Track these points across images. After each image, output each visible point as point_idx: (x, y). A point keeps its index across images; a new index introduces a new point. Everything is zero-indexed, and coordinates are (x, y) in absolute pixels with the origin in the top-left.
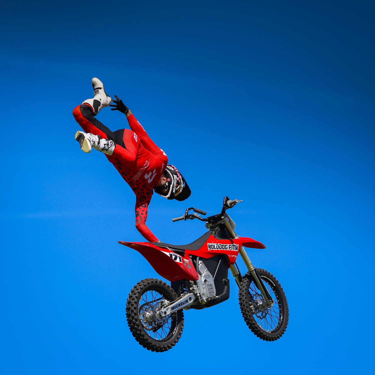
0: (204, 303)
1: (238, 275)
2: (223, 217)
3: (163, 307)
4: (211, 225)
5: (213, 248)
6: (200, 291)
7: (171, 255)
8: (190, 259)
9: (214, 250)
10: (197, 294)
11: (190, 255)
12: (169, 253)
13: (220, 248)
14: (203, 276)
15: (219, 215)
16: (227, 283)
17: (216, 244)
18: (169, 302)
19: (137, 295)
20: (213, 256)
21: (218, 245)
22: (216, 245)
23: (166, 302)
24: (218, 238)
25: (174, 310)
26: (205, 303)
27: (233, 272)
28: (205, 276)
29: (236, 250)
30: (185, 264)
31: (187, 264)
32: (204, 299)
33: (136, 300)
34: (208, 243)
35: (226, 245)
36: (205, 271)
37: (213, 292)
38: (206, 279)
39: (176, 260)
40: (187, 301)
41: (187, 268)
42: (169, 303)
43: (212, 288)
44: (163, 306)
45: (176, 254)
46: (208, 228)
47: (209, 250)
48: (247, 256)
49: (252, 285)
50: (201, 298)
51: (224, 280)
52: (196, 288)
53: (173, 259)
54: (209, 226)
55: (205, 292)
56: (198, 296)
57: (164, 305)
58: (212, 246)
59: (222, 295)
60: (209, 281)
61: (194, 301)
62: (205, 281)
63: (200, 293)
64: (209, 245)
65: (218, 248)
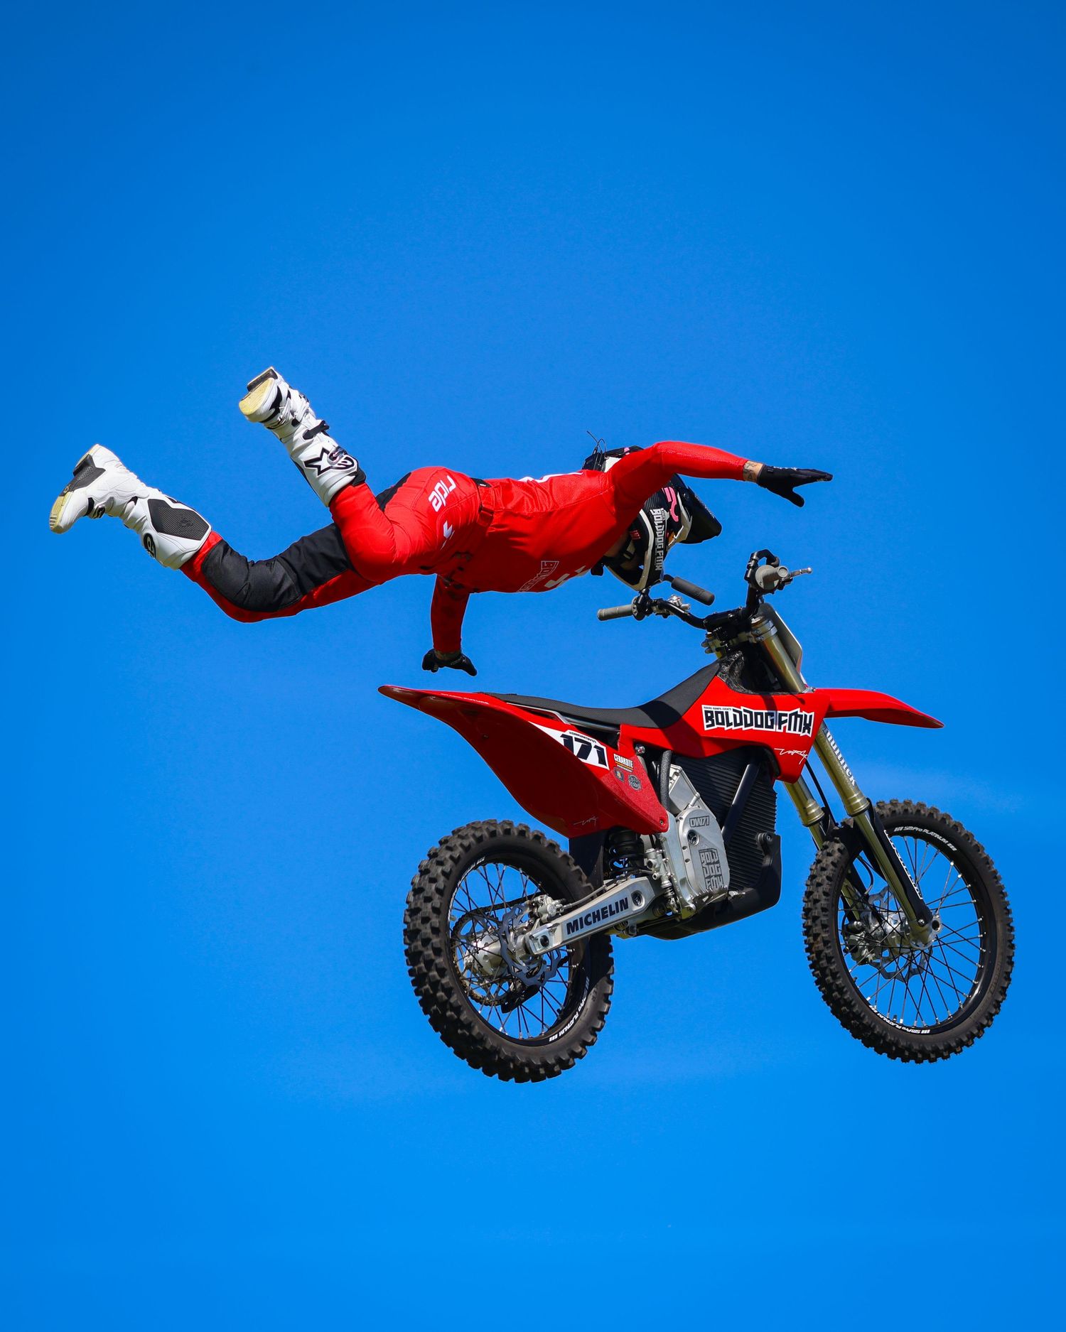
0: (685, 915)
2: (754, 621)
3: (538, 920)
4: (719, 643)
5: (720, 721)
6: (674, 870)
7: (568, 740)
8: (639, 757)
9: (726, 728)
10: (660, 880)
11: (637, 743)
12: (561, 733)
13: (749, 722)
14: (684, 817)
16: (771, 848)
17: (734, 710)
18: (558, 906)
20: (721, 751)
21: (740, 713)
22: (731, 714)
23: (549, 904)
24: (741, 689)
25: (576, 933)
26: (692, 914)
28: (690, 820)
29: (806, 733)
30: (618, 775)
31: (624, 773)
32: (688, 898)
34: (703, 706)
35: (767, 714)
36: (691, 803)
37: (721, 875)
38: (694, 829)
39: (585, 759)
40: (624, 904)
42: (558, 910)
43: (714, 863)
44: (536, 918)
45: (587, 739)
46: (712, 651)
47: (706, 729)
48: (842, 762)
50: (674, 897)
51: (759, 835)
52: (657, 857)
53: (575, 753)
54: (714, 644)
55: (691, 874)
56: (663, 886)
57: (540, 915)
58: (719, 715)
60: (705, 837)
61: (652, 906)
62: (692, 836)
63: (670, 879)
64: (706, 712)
65: (741, 724)
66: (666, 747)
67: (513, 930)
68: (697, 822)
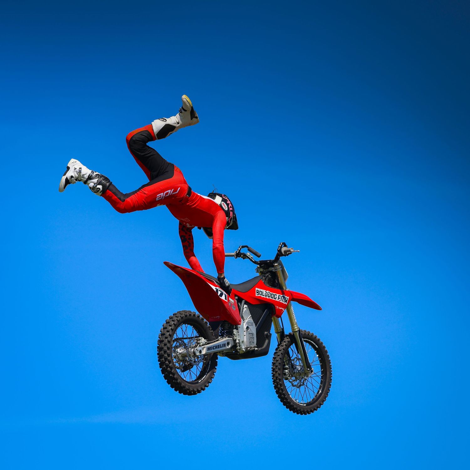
0: (241, 352)
1: (280, 332)
2: (276, 264)
3: (199, 345)
4: (262, 270)
5: (261, 294)
6: (240, 338)
7: (217, 290)
8: (236, 300)
9: (262, 297)
10: (235, 340)
11: (236, 296)
12: (215, 287)
13: (269, 296)
14: (246, 322)
15: (272, 261)
16: (269, 337)
17: (265, 291)
18: (206, 341)
19: (173, 327)
20: (259, 303)
21: (267, 293)
23: (203, 340)
24: (268, 285)
25: (210, 351)
26: (243, 352)
27: (276, 328)
28: (248, 323)
29: (285, 303)
30: (230, 304)
31: (231, 304)
32: (243, 347)
33: (171, 333)
34: (256, 288)
35: (275, 295)
36: (248, 318)
37: (254, 342)
38: (248, 326)
39: (221, 297)
40: (224, 345)
41: (232, 309)
42: (205, 343)
43: (252, 338)
45: (222, 291)
46: (258, 272)
47: (256, 295)
48: (294, 314)
49: (293, 347)
50: (239, 346)
51: (266, 333)
52: (236, 332)
53: (219, 295)
54: (259, 270)
55: (245, 340)
56: (236, 342)
57: (200, 343)
58: (261, 292)
59: (261, 348)
60: (251, 329)
61: (232, 348)
62: (247, 328)
63: (239, 340)
64: (257, 290)
65: (267, 296)
66: (244, 299)
67: (190, 347)
68: (249, 324)
